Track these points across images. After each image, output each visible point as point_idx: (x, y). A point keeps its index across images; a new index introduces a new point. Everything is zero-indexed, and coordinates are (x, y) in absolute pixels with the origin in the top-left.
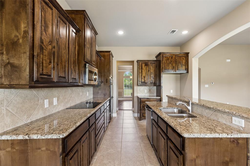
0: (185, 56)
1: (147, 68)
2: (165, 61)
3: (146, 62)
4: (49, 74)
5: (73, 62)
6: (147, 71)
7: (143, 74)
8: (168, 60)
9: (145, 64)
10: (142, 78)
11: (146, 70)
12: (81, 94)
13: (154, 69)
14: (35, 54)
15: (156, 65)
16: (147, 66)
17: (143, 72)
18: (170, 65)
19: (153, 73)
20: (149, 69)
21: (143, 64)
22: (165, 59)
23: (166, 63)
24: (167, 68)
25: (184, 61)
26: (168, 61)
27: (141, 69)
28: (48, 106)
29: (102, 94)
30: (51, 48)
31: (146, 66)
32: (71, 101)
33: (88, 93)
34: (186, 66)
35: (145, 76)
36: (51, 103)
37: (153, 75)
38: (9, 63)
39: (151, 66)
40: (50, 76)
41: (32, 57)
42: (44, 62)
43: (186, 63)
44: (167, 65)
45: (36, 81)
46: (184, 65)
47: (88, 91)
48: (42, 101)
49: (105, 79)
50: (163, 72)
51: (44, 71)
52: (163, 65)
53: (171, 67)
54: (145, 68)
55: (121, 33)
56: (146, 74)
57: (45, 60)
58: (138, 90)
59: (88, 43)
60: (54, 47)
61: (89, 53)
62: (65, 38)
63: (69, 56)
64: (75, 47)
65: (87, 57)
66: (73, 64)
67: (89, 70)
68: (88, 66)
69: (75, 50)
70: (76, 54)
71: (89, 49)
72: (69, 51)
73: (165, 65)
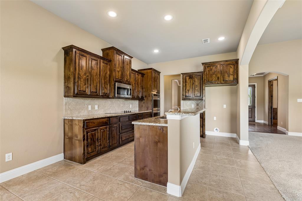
0: (233, 64)
1: (192, 81)
2: (208, 72)
3: (191, 75)
4: (84, 90)
5: (104, 83)
6: (192, 84)
7: (187, 88)
8: (211, 70)
9: (189, 77)
10: (186, 92)
11: (190, 84)
12: (122, 105)
13: (199, 81)
14: (76, 81)
15: (202, 77)
16: (192, 78)
17: (187, 86)
18: (214, 75)
19: (198, 86)
20: (194, 82)
21: (187, 77)
22: (208, 70)
23: (208, 74)
24: (210, 80)
25: (232, 70)
26: (211, 72)
27: (185, 82)
28: (91, 109)
29: (145, 107)
30: (85, 77)
31: (190, 79)
32: (111, 109)
33: (131, 105)
34: (234, 76)
35: (189, 90)
36: (93, 108)
37: (198, 87)
38: (68, 86)
39: (196, 79)
40: (85, 91)
41: (74, 83)
42: (81, 84)
43: (235, 71)
44: (210, 76)
45: (76, 94)
46: (233, 74)
47: (132, 104)
48: (87, 106)
49: (148, 93)
50: (206, 84)
51: (81, 89)
52: (206, 77)
53: (215, 78)
54: (189, 81)
55: (156, 51)
56: (190, 87)
57: (82, 84)
58: (185, 104)
59: (118, 68)
60: (88, 76)
61: (120, 75)
62: (96, 69)
63: (100, 79)
64: (106, 73)
65: (117, 78)
66: (104, 84)
67: (117, 87)
68: (117, 84)
69: (106, 75)
70: (107, 77)
71: (120, 72)
72: (100, 76)
73: (208, 76)
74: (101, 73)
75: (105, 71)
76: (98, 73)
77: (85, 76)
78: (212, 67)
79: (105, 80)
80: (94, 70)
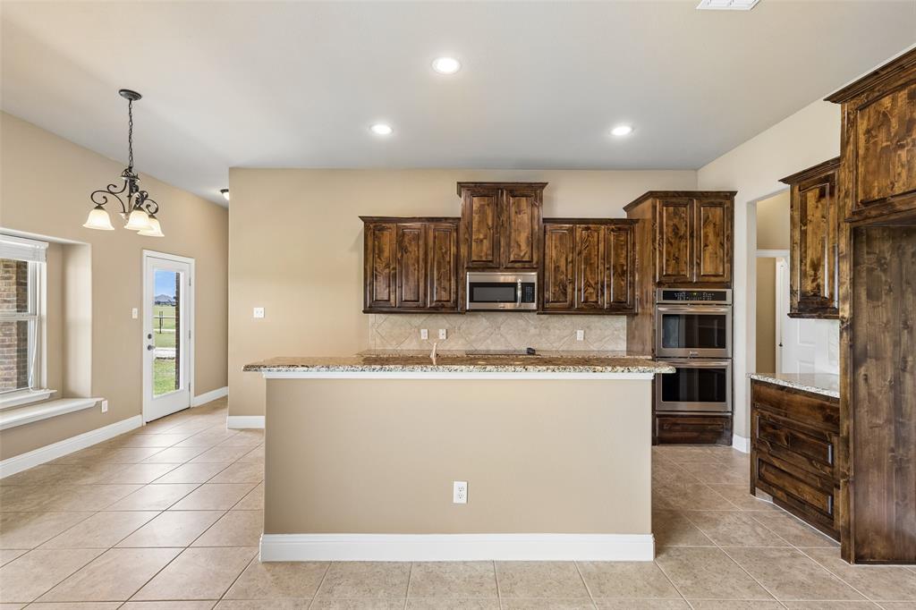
1: (832, 212)
2: (862, 143)
3: (828, 176)
4: (386, 299)
5: (438, 276)
6: (832, 225)
7: (809, 252)
8: (882, 126)
9: (817, 190)
10: (806, 274)
11: (823, 225)
14: (368, 283)
16: (832, 195)
17: (809, 240)
21: (809, 194)
22: (863, 126)
24: (876, 192)
26: (882, 136)
27: (801, 221)
28: (427, 338)
29: (640, 342)
31: (823, 200)
33: (581, 332)
35: (818, 260)
36: (432, 335)
40: (389, 301)
42: (378, 288)
44: (874, 165)
45: (368, 308)
47: (588, 328)
48: (416, 330)
51: (378, 297)
52: (850, 177)
54: (819, 214)
56: (824, 247)
57: (380, 286)
59: (479, 231)
60: (395, 269)
61: (484, 249)
62: (416, 249)
63: (426, 270)
64: (446, 252)
65: (474, 258)
66: (438, 280)
67: (470, 283)
68: (470, 277)
69: (443, 256)
70: (449, 262)
71: (485, 241)
72: (426, 263)
73: (861, 170)
74: (430, 255)
75: (441, 249)
76: (421, 257)
77: (387, 271)
78: (887, 101)
79: (442, 270)
80: (408, 254)
